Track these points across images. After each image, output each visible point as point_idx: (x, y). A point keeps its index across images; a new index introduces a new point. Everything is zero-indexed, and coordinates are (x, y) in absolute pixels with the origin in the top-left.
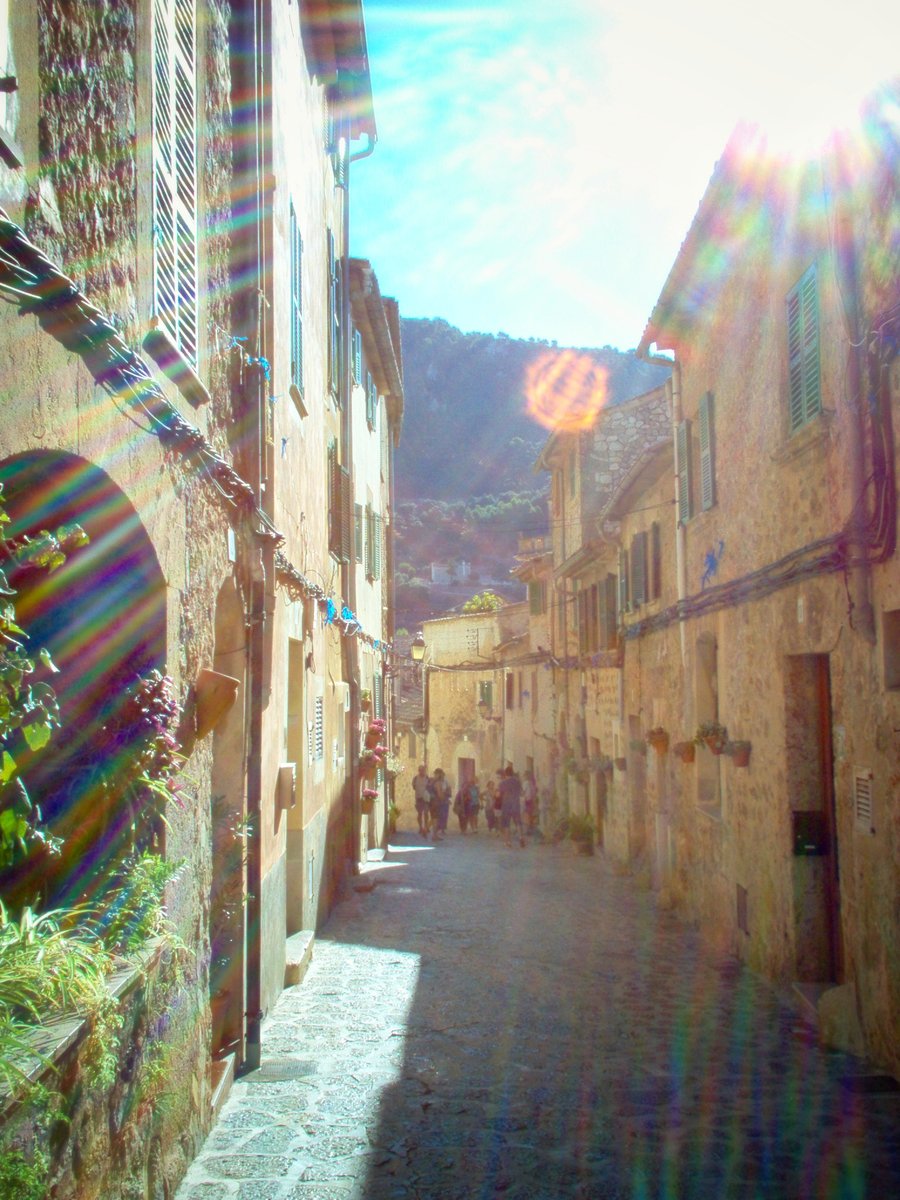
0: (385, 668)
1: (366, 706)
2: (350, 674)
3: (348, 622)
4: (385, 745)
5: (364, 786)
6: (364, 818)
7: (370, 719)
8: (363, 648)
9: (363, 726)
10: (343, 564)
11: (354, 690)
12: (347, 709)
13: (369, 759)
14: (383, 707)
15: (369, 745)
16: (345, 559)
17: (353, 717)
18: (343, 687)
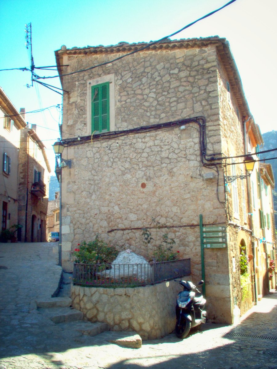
0: (273, 248)
1: (269, 257)
2: (265, 251)
3: (264, 240)
4: (274, 265)
5: (270, 274)
6: (270, 281)
7: (270, 260)
8: (267, 245)
9: (269, 261)
10: (263, 229)
11: (266, 254)
12: (265, 258)
13: (270, 268)
14: (273, 257)
15: (270, 265)
16: (263, 228)
17: (266, 260)
18: (264, 254)
